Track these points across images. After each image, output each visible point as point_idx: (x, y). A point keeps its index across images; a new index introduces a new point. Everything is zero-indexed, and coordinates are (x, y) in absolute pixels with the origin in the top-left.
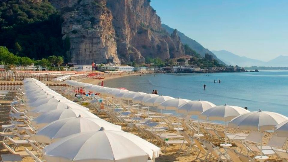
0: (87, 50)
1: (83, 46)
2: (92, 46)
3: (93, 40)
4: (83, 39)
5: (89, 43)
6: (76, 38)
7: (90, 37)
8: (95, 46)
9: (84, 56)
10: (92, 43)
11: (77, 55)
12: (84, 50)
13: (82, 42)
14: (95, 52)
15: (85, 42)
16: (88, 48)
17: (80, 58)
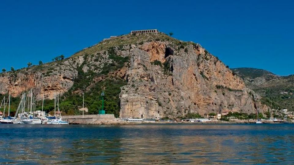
0: (129, 109)
1: (127, 107)
2: (133, 107)
3: (133, 103)
4: (127, 103)
5: (130, 105)
6: (123, 102)
7: (131, 101)
8: (134, 106)
9: (127, 113)
10: (132, 105)
11: (123, 113)
12: (127, 109)
13: (126, 104)
14: (134, 110)
15: (128, 105)
16: (130, 108)
17: (125, 114)
